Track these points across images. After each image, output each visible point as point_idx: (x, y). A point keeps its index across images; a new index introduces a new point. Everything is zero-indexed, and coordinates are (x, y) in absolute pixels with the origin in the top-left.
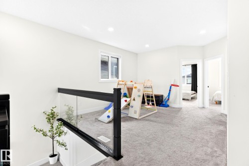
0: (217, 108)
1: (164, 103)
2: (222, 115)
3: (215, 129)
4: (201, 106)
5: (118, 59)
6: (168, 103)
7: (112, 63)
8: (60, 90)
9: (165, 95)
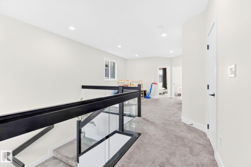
0: (179, 97)
1: (147, 96)
2: (181, 101)
3: (178, 106)
4: (170, 97)
5: (114, 63)
6: (150, 96)
7: (111, 66)
8: (84, 87)
9: (148, 91)
